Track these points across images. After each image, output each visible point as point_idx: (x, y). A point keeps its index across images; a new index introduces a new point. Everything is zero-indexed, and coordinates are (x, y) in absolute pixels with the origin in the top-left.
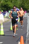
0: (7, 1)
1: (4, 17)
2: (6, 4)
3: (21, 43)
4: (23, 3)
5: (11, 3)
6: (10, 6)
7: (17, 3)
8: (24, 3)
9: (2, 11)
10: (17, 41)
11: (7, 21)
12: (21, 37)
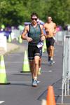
0: (15, 4)
1: (8, 42)
2: (13, 10)
3: (48, 104)
4: (52, 7)
5: (24, 8)
6: (21, 14)
7: (37, 8)
8: (56, 9)
9: (3, 27)
10: (38, 99)
11: (15, 49)
12: (47, 90)
